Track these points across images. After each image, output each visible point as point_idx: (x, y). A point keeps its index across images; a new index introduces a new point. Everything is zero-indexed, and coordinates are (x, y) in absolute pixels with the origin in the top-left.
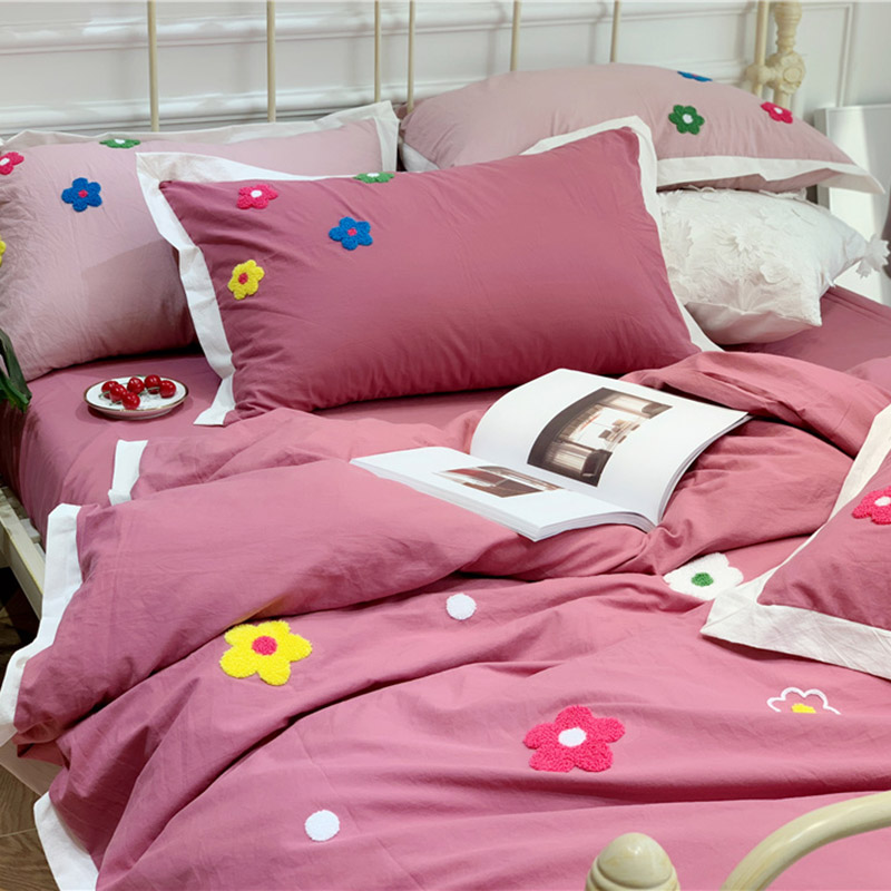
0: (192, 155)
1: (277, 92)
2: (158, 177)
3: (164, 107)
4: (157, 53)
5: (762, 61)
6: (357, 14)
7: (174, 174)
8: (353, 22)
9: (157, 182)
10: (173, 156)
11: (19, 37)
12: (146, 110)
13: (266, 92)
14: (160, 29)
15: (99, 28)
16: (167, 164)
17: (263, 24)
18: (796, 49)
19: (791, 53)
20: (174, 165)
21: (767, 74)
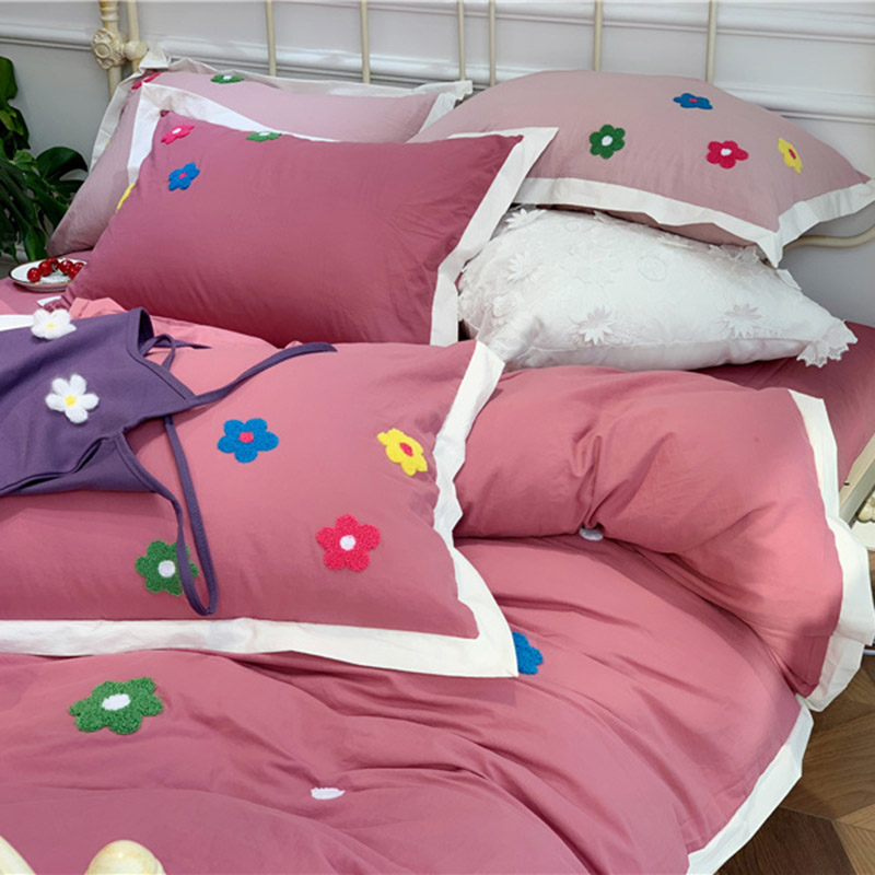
0: (186, 92)
2: (157, 105)
7: (171, 106)
9: (157, 110)
10: (171, 91)
16: (165, 96)
20: (170, 99)
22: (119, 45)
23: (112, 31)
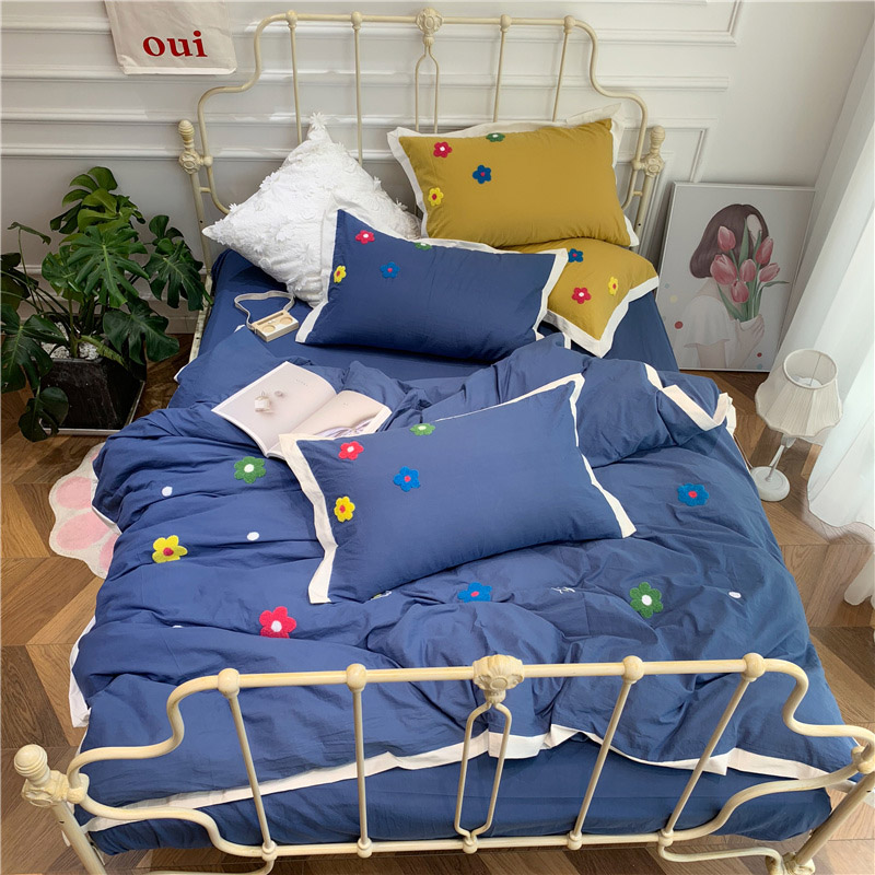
5: (639, 159)
11: (238, 119)
15: (277, 117)
18: (659, 155)
22: (200, 161)
23: (193, 153)
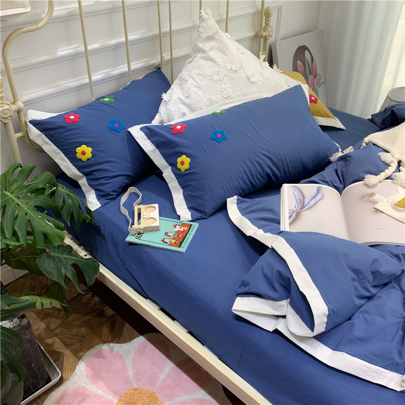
1: (131, 64)
3: (94, 78)
4: (89, 57)
6: (151, 31)
8: (151, 34)
12: (87, 80)
13: (127, 65)
14: (89, 48)
17: (124, 39)
18: (270, 25)
19: (270, 26)
21: (264, 34)
22: (14, 107)
